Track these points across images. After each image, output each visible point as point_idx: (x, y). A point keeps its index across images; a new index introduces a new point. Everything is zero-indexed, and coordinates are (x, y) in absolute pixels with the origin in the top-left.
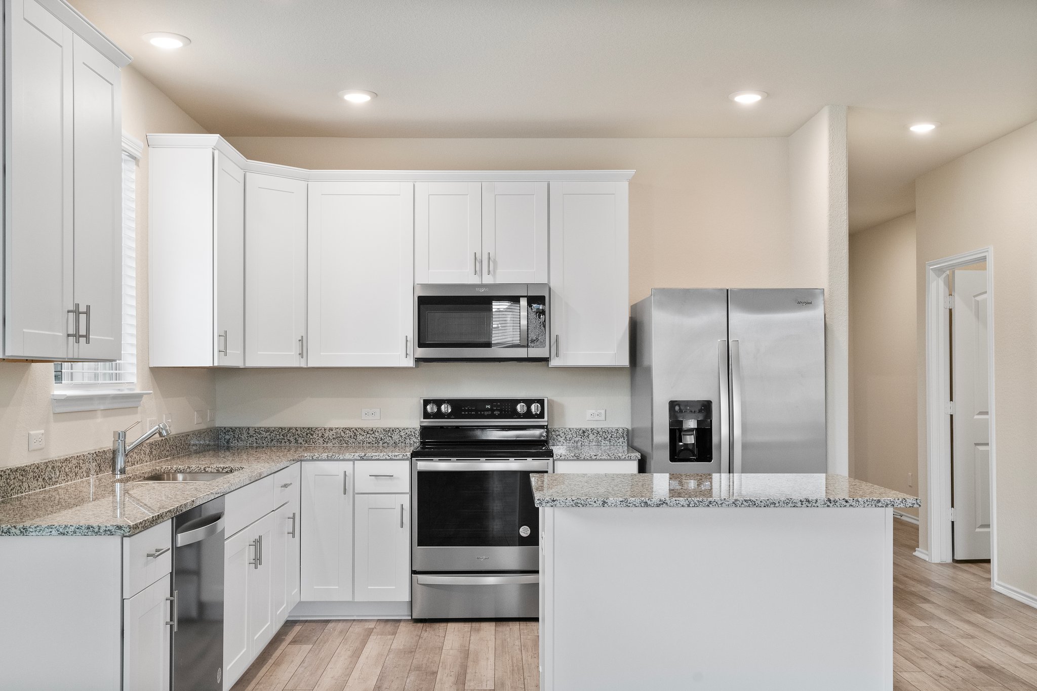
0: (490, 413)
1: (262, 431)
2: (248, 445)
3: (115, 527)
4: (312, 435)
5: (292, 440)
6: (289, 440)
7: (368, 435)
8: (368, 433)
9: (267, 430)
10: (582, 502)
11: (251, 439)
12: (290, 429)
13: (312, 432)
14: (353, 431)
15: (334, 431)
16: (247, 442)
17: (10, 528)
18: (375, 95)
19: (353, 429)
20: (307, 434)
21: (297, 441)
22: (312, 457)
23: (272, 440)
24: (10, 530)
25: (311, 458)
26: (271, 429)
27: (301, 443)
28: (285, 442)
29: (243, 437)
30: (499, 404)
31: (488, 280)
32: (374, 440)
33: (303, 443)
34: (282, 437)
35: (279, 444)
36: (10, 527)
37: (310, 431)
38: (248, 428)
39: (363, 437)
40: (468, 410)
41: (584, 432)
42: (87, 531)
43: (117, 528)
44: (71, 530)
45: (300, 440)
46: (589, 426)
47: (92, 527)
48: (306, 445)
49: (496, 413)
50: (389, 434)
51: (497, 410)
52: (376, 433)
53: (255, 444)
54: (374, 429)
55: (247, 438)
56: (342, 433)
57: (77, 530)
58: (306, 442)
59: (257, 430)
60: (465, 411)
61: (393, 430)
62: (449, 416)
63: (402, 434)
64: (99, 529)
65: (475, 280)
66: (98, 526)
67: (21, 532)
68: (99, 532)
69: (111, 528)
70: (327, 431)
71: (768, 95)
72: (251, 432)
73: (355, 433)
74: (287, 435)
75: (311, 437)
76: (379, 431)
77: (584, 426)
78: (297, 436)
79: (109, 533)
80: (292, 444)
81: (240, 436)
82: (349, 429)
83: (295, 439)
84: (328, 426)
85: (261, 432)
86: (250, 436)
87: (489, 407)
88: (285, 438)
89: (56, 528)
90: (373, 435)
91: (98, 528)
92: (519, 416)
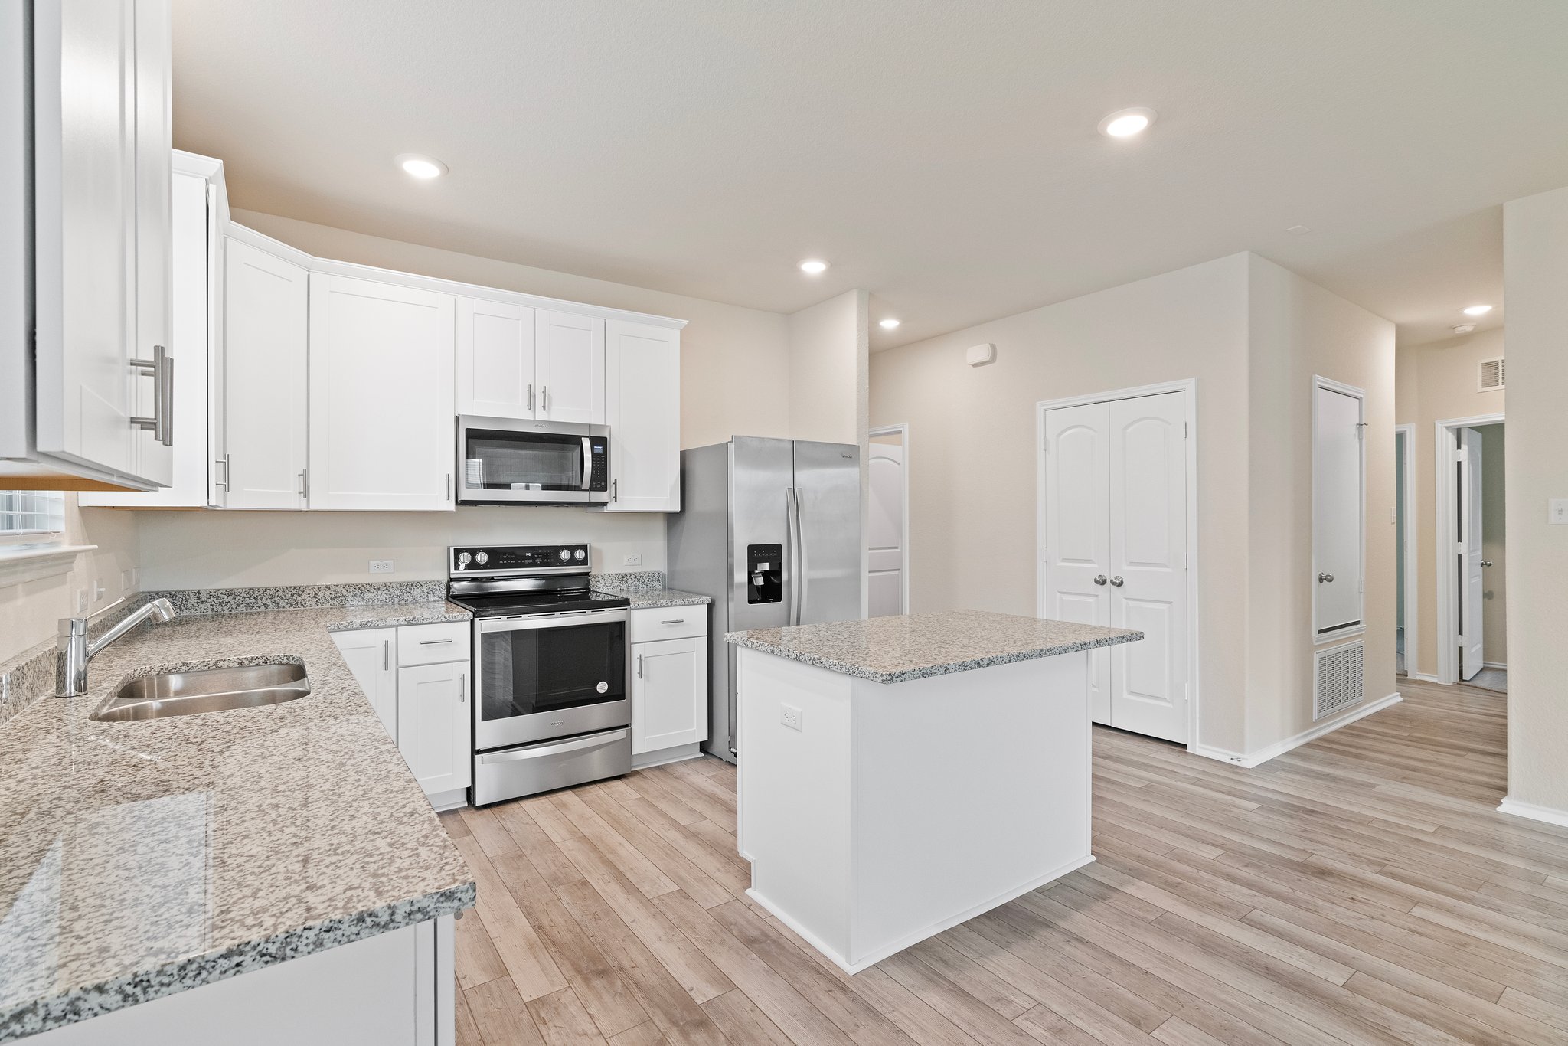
0: (531, 561)
1: (222, 594)
2: (199, 613)
3: (436, 897)
4: (300, 595)
5: (270, 603)
6: (265, 604)
7: (380, 592)
8: (379, 589)
9: (230, 593)
10: (928, 671)
11: (203, 606)
12: (266, 590)
13: (300, 592)
14: (359, 588)
15: (332, 589)
16: (196, 610)
17: (78, 999)
18: (446, 169)
19: (360, 586)
20: (292, 595)
21: (276, 605)
22: (338, 626)
23: (238, 605)
24: (80, 1004)
25: (336, 628)
26: (237, 592)
27: (283, 607)
28: (259, 607)
29: (189, 604)
30: (540, 551)
31: (542, 416)
32: (388, 597)
33: (287, 606)
34: (254, 600)
35: (249, 610)
36: (81, 993)
37: (298, 591)
38: (199, 592)
39: (373, 595)
40: (507, 559)
41: (623, 577)
42: (354, 929)
43: (442, 899)
44: (305, 941)
45: (282, 603)
46: (628, 571)
47: (370, 915)
48: (292, 608)
49: (538, 561)
50: (408, 589)
51: (538, 557)
52: (391, 589)
53: (210, 613)
54: (388, 584)
55: (196, 605)
56: (344, 591)
57: (326, 935)
58: (292, 605)
59: (213, 594)
60: (503, 559)
61: (412, 585)
62: (485, 566)
63: (424, 588)
64: (392, 914)
65: (527, 415)
66: (390, 907)
67: (126, 997)
68: (392, 921)
69: (423, 905)
70: (322, 590)
71: (832, 265)
72: (204, 596)
73: (362, 590)
74: (261, 598)
75: (299, 598)
76: (395, 586)
77: (622, 571)
78: (277, 598)
79: (419, 916)
80: (269, 609)
81: (184, 602)
82: (354, 586)
83: (275, 602)
84: (323, 583)
85: (219, 595)
86: (202, 602)
87: (529, 554)
88: (259, 601)
89: (254, 948)
90: (386, 592)
91: (389, 912)
92: (563, 563)
